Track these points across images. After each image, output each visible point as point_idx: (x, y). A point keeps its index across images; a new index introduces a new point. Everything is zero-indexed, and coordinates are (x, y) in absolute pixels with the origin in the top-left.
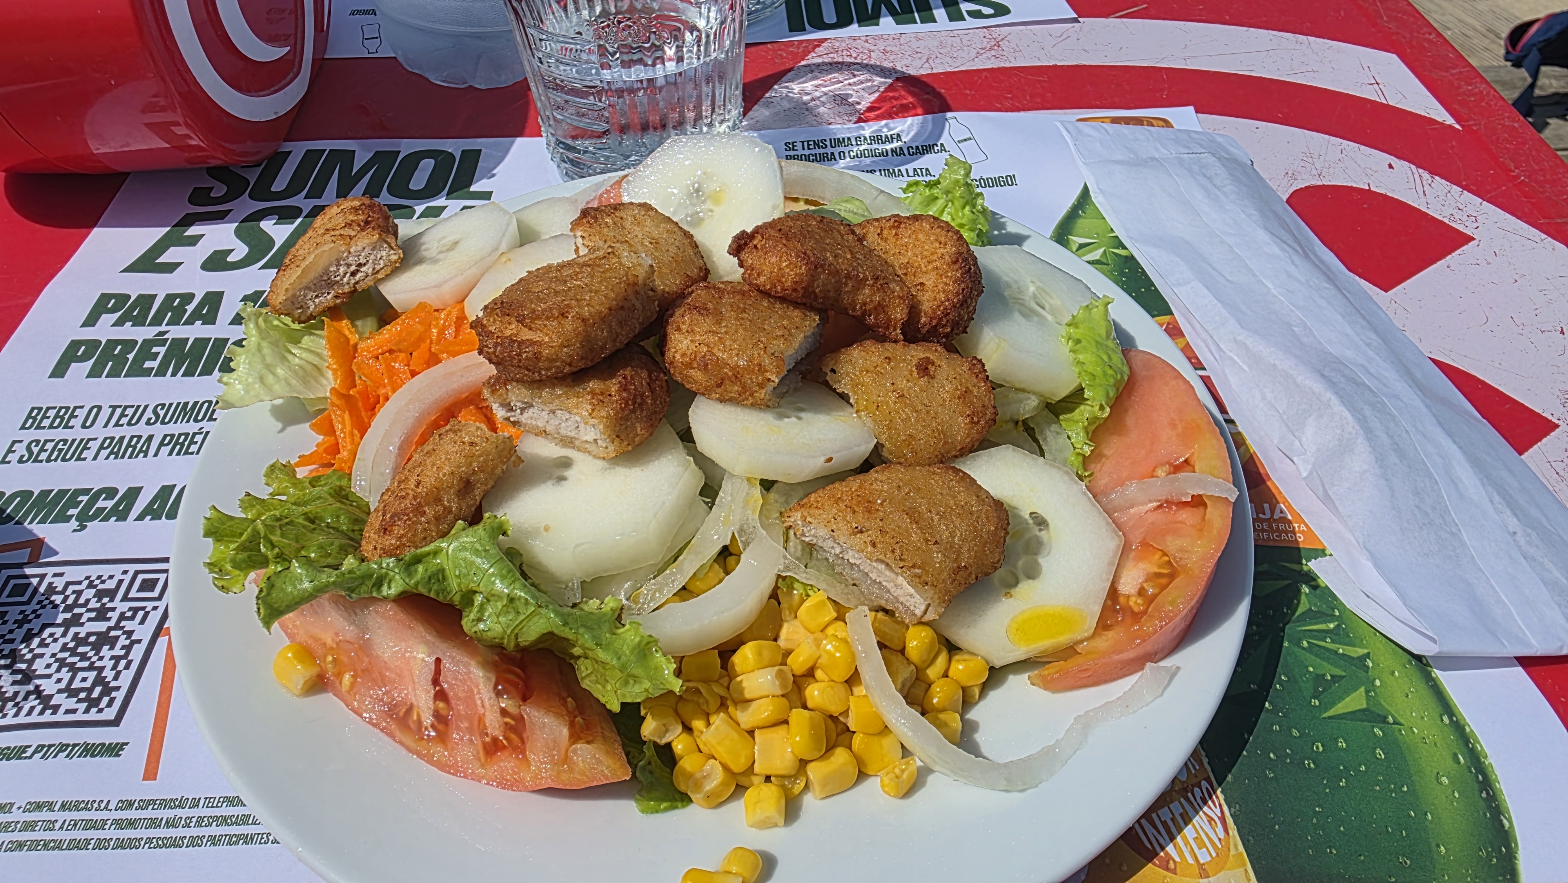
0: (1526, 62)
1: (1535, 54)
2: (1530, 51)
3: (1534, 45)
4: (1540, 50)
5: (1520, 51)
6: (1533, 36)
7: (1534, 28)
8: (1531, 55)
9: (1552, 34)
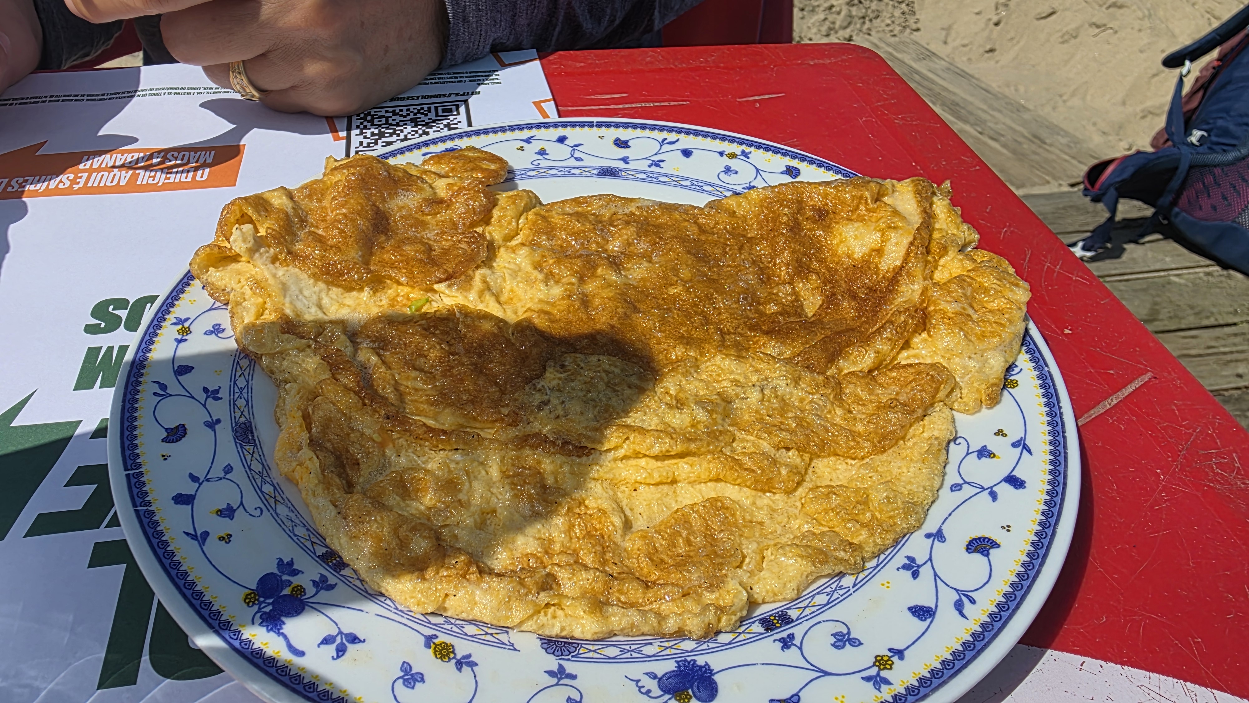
0: (1106, 198)
1: (1112, 192)
2: (1108, 188)
3: (1112, 185)
4: (1116, 189)
5: (1099, 190)
6: (1111, 175)
7: (1111, 169)
8: (1108, 195)
9: (1126, 175)
